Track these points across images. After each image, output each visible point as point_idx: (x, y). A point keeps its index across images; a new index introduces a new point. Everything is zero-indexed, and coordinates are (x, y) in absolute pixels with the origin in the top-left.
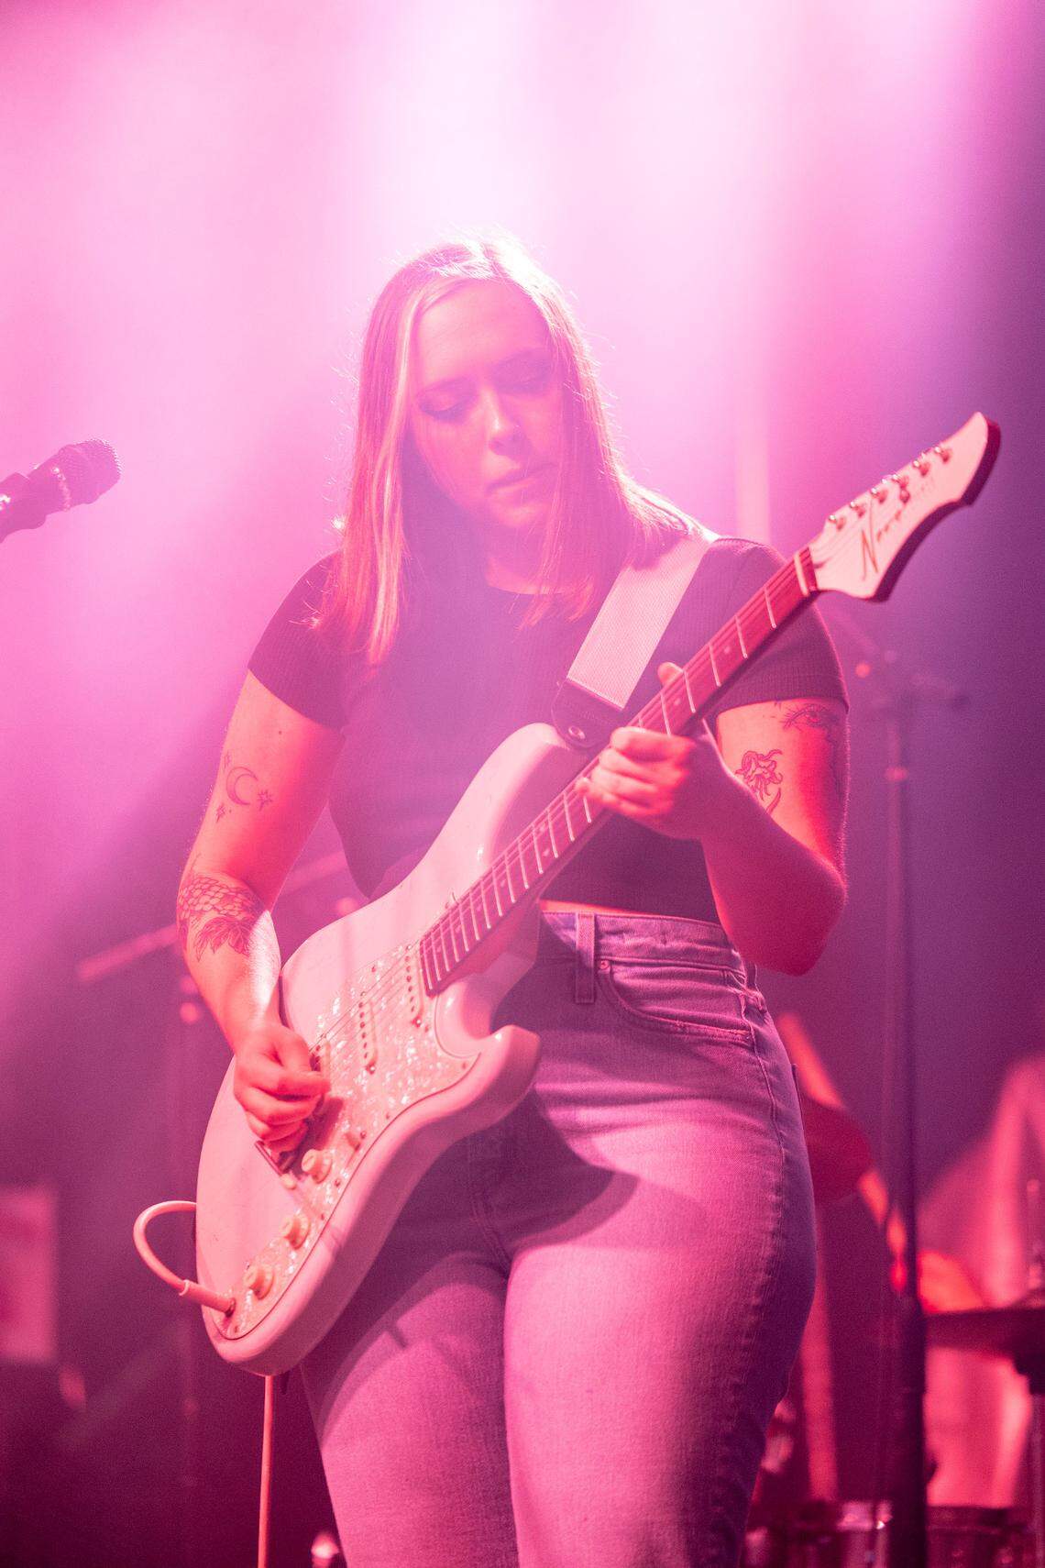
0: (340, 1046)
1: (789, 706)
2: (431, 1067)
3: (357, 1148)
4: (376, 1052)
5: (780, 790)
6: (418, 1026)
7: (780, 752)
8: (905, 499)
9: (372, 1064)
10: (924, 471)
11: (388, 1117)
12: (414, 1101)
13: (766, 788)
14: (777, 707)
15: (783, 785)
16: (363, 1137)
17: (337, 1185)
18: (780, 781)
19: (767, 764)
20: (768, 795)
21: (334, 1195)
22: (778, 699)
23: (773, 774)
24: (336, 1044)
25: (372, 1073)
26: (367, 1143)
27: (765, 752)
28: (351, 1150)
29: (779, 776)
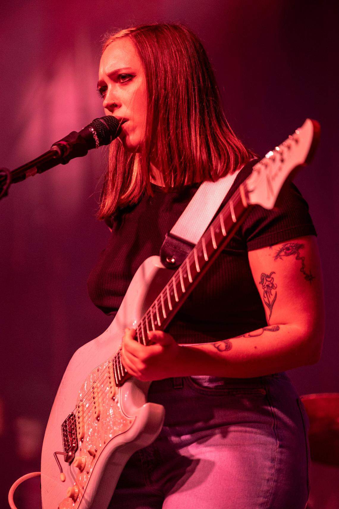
0: (87, 406)
1: (277, 248)
2: (119, 421)
3: (94, 456)
4: (99, 411)
5: (276, 292)
6: (114, 400)
7: (274, 273)
8: (282, 161)
9: (98, 416)
10: (289, 147)
11: (105, 443)
12: (114, 437)
13: (271, 292)
14: (271, 249)
15: (277, 290)
16: (96, 451)
17: (88, 473)
18: (276, 288)
19: (269, 279)
20: (272, 295)
21: (87, 478)
22: (271, 245)
23: (272, 284)
24: (86, 405)
25: (98, 420)
26: (98, 454)
27: (268, 273)
28: (92, 457)
29: (275, 286)
